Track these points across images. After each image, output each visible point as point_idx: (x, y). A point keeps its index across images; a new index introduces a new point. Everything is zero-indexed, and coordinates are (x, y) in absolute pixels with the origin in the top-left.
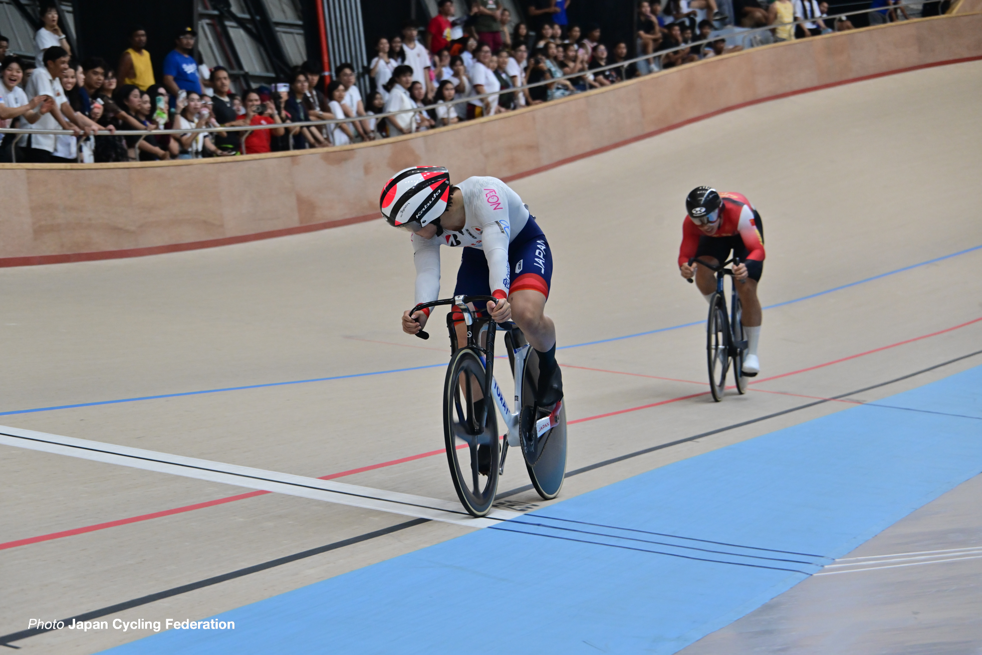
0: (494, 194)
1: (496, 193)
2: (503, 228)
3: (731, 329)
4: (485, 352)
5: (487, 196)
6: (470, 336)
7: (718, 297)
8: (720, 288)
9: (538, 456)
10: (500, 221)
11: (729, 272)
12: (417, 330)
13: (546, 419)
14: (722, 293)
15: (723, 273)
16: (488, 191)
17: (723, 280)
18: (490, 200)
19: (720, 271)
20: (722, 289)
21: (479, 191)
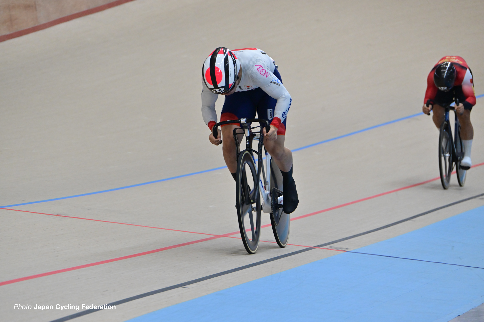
0: (262, 69)
1: (262, 68)
3: (454, 144)
4: (257, 153)
5: (258, 71)
6: (248, 143)
7: (445, 124)
8: (447, 118)
10: (273, 81)
11: (453, 108)
14: (448, 121)
15: (449, 109)
17: (449, 113)
18: (261, 73)
19: (447, 107)
20: (448, 119)
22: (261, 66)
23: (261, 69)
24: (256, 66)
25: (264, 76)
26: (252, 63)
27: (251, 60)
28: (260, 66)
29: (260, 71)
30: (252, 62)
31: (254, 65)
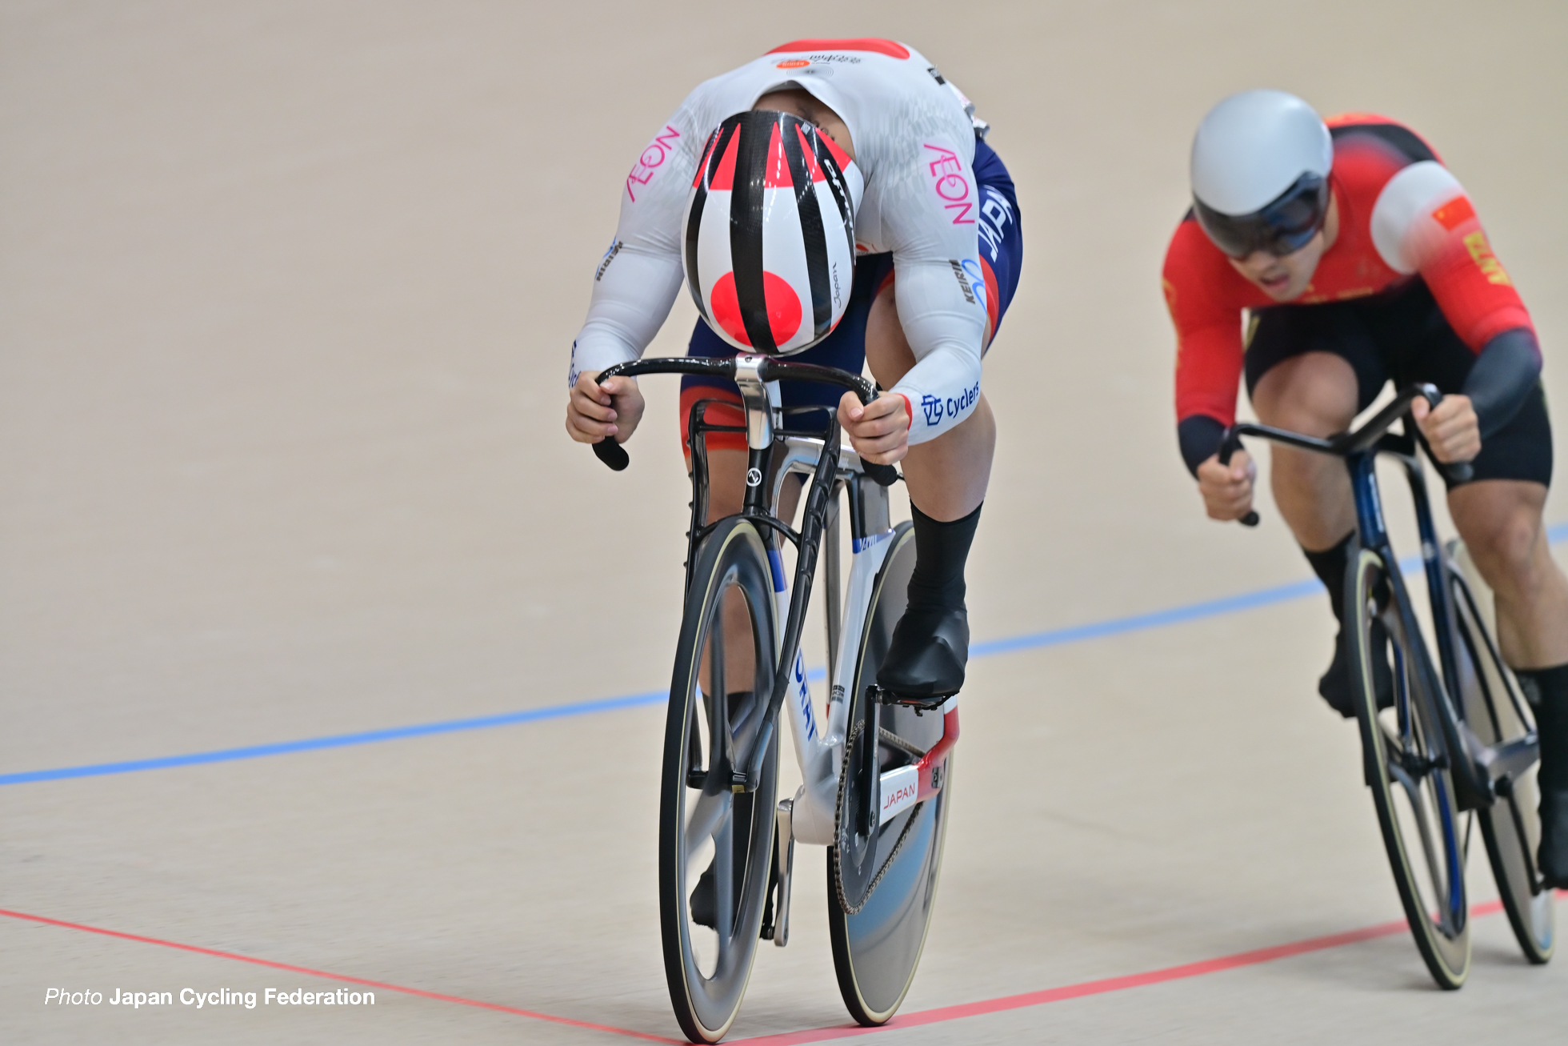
0: (956, 171)
1: (960, 169)
2: (971, 286)
4: (799, 541)
5: (934, 174)
6: (756, 483)
9: (873, 876)
10: (964, 261)
12: (601, 430)
13: (908, 773)
16: (937, 155)
18: (944, 186)
21: (909, 145)
22: (954, 158)
23: (949, 172)
24: (926, 146)
25: (947, 207)
26: (910, 128)
27: (907, 114)
28: (948, 156)
29: (942, 180)
30: (909, 122)
31: (921, 147)
